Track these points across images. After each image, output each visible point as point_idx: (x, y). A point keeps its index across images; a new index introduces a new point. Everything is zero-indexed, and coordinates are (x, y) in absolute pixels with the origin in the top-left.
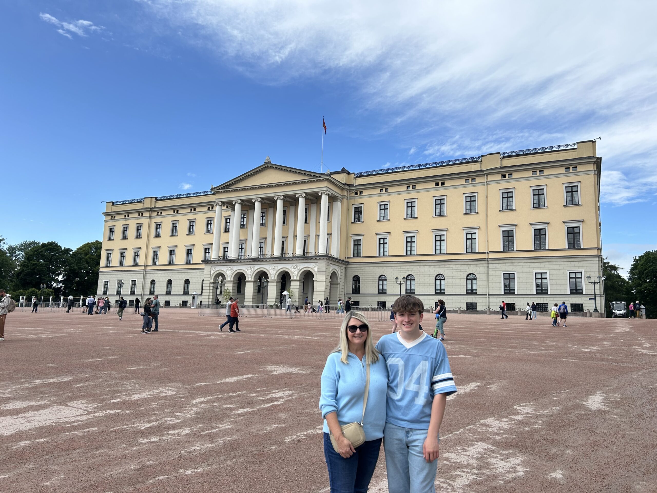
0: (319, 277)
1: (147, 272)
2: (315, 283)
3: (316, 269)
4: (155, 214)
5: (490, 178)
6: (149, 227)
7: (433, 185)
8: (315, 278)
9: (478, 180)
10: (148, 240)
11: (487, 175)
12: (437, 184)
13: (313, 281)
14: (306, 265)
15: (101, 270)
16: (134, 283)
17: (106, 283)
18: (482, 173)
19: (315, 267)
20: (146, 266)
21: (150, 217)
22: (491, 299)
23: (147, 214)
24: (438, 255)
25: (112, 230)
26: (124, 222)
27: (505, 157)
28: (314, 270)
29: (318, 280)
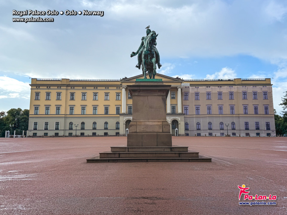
0: (181, 122)
1: (66, 118)
2: (179, 125)
3: (179, 119)
4: (70, 88)
5: (238, 87)
6: (66, 94)
8: (179, 123)
10: (66, 101)
13: (178, 125)
14: (175, 117)
15: (30, 116)
16: (57, 124)
17: (36, 124)
20: (66, 115)
21: (67, 89)
23: (65, 88)
25: (37, 94)
26: (47, 91)
27: (243, 80)
28: (178, 120)
29: (181, 124)
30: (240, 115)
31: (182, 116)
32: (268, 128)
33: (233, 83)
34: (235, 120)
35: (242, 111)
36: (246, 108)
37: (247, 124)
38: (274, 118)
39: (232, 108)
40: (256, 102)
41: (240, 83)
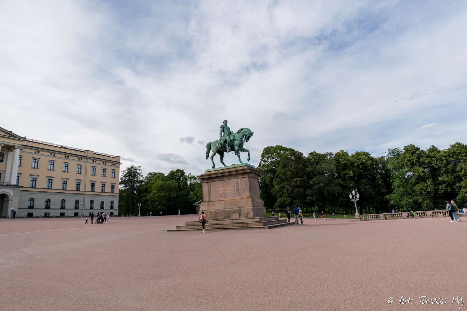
0: (14, 198)
2: (10, 202)
3: (12, 194)
5: (89, 160)
7: (63, 156)
8: (10, 199)
9: (83, 160)
11: (87, 159)
12: (65, 157)
13: (8, 201)
14: (4, 190)
18: (86, 157)
19: (11, 192)
22: (85, 211)
24: (64, 190)
27: (95, 154)
28: (10, 194)
29: (13, 200)
30: (86, 193)
31: (17, 189)
32: (112, 208)
33: (84, 155)
34: (80, 199)
35: (89, 188)
36: (93, 185)
37: (92, 202)
38: (118, 197)
39: (78, 184)
40: (104, 179)
41: (92, 156)
